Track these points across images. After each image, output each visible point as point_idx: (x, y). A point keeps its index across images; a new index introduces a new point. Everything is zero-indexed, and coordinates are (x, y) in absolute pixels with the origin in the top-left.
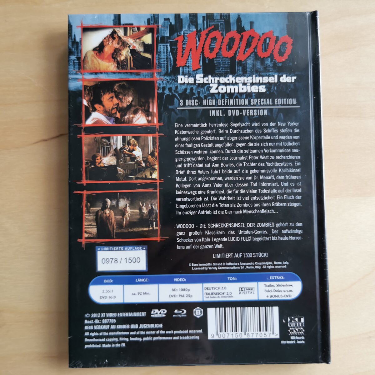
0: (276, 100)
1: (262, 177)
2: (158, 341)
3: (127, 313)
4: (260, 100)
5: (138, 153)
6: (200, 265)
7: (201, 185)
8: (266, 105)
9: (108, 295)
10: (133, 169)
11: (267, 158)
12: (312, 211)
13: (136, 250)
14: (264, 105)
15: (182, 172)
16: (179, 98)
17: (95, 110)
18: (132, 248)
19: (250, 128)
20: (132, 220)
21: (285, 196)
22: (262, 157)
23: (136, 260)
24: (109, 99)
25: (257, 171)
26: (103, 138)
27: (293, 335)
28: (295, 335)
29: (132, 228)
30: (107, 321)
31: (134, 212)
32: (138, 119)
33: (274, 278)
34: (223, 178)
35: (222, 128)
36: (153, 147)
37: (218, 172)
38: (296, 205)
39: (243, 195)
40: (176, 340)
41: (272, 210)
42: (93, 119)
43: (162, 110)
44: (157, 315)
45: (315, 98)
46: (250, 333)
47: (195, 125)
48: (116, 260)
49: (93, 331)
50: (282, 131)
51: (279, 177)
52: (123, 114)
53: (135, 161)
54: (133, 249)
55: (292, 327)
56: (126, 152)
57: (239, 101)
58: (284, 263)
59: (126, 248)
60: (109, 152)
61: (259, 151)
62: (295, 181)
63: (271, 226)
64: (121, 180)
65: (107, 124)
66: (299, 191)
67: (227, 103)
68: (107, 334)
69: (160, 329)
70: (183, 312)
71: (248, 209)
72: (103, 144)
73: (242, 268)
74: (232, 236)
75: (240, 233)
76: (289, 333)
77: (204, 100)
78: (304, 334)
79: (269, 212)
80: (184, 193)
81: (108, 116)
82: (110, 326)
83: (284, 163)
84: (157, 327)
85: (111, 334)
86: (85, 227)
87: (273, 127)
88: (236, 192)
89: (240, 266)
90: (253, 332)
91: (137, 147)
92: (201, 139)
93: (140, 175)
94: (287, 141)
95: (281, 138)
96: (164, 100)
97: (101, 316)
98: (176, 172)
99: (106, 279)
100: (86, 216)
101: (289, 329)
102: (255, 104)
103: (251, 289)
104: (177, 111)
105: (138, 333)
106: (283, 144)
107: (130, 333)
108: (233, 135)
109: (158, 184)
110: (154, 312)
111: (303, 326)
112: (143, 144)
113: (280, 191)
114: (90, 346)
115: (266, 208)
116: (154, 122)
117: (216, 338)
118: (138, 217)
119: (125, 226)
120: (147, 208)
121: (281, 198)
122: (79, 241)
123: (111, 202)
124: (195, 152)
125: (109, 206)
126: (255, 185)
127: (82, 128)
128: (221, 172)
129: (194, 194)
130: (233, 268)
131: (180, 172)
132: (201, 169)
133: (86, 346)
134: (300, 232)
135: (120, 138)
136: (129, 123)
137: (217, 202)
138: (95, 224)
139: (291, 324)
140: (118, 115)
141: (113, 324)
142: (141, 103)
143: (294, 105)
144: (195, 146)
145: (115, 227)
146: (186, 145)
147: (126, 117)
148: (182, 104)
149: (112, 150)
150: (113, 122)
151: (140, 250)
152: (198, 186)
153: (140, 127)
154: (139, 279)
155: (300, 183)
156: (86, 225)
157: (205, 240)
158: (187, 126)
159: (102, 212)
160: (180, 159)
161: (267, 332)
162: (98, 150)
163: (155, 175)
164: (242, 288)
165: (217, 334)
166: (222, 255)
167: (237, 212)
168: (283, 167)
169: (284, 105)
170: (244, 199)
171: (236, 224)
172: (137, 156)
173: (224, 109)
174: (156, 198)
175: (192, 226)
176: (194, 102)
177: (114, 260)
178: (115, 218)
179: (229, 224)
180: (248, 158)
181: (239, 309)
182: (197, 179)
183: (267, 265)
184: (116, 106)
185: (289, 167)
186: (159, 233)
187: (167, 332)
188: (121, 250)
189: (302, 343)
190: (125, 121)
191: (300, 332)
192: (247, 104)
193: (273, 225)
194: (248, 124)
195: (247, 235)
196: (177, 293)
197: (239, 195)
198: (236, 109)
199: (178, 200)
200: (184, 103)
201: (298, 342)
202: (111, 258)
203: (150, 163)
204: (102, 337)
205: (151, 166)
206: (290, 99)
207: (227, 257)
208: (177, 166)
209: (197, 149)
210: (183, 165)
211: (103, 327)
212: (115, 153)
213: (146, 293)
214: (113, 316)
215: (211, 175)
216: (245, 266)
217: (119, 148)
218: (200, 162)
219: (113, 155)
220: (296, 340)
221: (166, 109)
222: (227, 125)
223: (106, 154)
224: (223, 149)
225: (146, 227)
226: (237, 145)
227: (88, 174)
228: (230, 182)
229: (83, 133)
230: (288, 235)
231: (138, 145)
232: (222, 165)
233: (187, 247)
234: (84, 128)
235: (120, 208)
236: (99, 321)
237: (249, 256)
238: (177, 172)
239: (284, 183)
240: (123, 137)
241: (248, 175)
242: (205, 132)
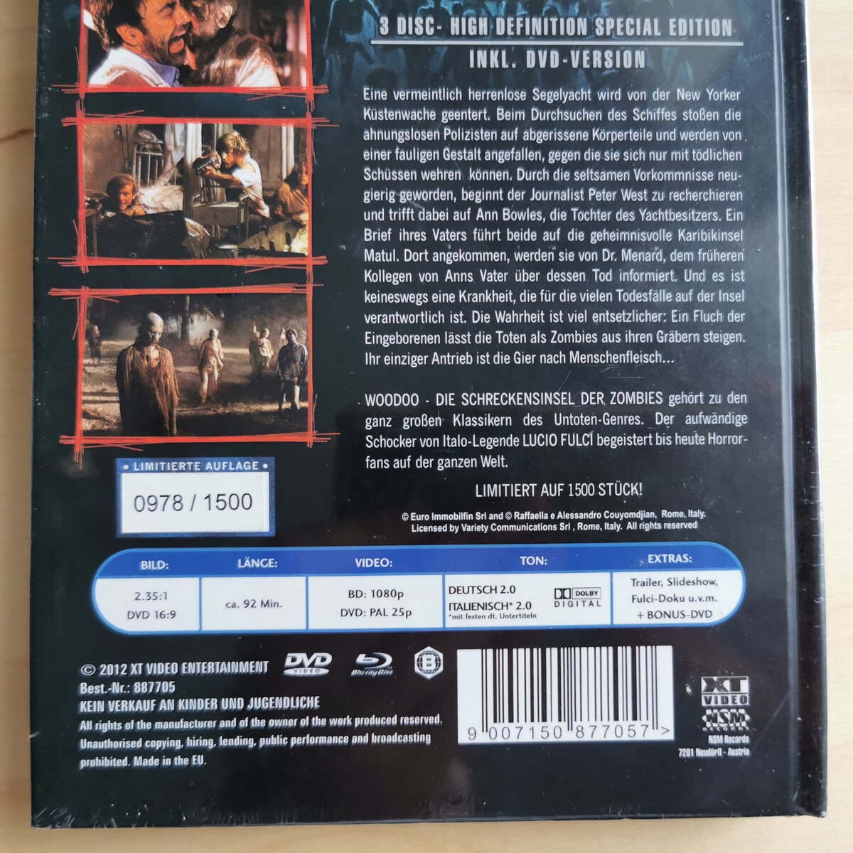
0: (672, 21)
1: (627, 255)
2: (304, 748)
3: (211, 665)
4: (624, 23)
5: (249, 174)
6: (436, 517)
7: (442, 276)
8: (642, 37)
9: (152, 607)
10: (233, 223)
11: (642, 196)
12: (778, 359)
13: (239, 471)
14: (635, 37)
15: (385, 236)
16: (376, 10)
17: (117, 42)
18: (227, 465)
19: (593, 104)
20: (229, 380)
21: (695, 311)
22: (628, 195)
23: (240, 502)
24: (161, 11)
25: (612, 236)
26: (141, 127)
27: (715, 733)
28: (722, 733)
29: (229, 404)
30: (148, 687)
31: (235, 356)
32: (252, 72)
33: (662, 558)
34: (510, 256)
35: (508, 105)
36: (296, 159)
37: (496, 235)
38: (728, 339)
39: (569, 308)
40: (360, 746)
41: (658, 355)
42: (112, 70)
43: (325, 46)
44: (303, 669)
45: (788, 19)
46: (585, 724)
47: (423, 95)
48: (178, 500)
49: (105, 716)
50: (689, 115)
51: (677, 256)
52: (206, 55)
53: (242, 199)
54: (231, 469)
55: (712, 708)
56: (212, 174)
57: (558, 23)
58: (691, 513)
59: (209, 466)
60: (161, 171)
61: (619, 176)
62: (728, 267)
63: (652, 400)
64: (195, 257)
65: (155, 86)
66: (739, 297)
67: (523, 29)
68: (148, 726)
69: (311, 713)
70: (382, 660)
71: (584, 348)
72: (142, 148)
73: (563, 527)
74: (534, 430)
75: (558, 422)
76: (704, 724)
77: (452, 19)
78: (747, 728)
79: (647, 359)
80: (390, 298)
81: (159, 62)
82: (157, 704)
83: (693, 213)
84: (303, 706)
85: (158, 725)
86: (84, 398)
87: (661, 104)
88: (548, 297)
89: (557, 522)
90: (594, 723)
91: (247, 157)
92: (442, 135)
93: (255, 242)
94: (703, 145)
95: (686, 136)
96: (331, 17)
97: (128, 670)
98: (366, 234)
99: (148, 558)
100: (85, 365)
101: (705, 714)
102: (608, 33)
103: (591, 593)
104: (372, 52)
105: (243, 723)
106: (690, 155)
107: (217, 724)
108: (539, 126)
109: (309, 270)
110: (294, 660)
111: (747, 704)
112: (264, 148)
113: (680, 297)
114: (96, 763)
115: (638, 348)
116: (299, 83)
117: (483, 739)
118: (249, 369)
119: (208, 398)
120: (274, 344)
121: (685, 317)
122: (66, 442)
123: (166, 324)
124: (425, 176)
125: (158, 337)
126: (607, 277)
127: (76, 96)
128: (503, 235)
129: (419, 303)
130: (537, 528)
131: (376, 236)
132: (442, 225)
133: (83, 764)
134: (741, 420)
135: (195, 129)
136: (222, 83)
137: (491, 328)
138: (115, 390)
139: (711, 698)
140: (190, 59)
141: (167, 696)
142: (261, 23)
143: (726, 38)
144: (425, 156)
145: (176, 399)
146: (397, 152)
147: (215, 66)
148: (385, 30)
149: (169, 166)
150: (175, 79)
151: (252, 470)
152: (434, 277)
153: (256, 96)
154: (247, 561)
155: (742, 273)
156: (85, 394)
157: (450, 442)
158: (400, 95)
159: (138, 353)
160: (377, 195)
161: (637, 723)
162: (127, 165)
163: (301, 243)
164: (563, 590)
165: (485, 728)
166: (503, 488)
167: (550, 359)
168: (691, 226)
169: (695, 38)
170: (571, 321)
171: (546, 394)
172: (246, 185)
173: (513, 48)
174: (302, 312)
175: (412, 400)
176: (424, 25)
177: (171, 501)
178: (177, 372)
179: (526, 394)
180: (586, 195)
181: (552, 653)
182: (430, 256)
183: (639, 521)
184: (183, 32)
185: (708, 226)
186: (311, 418)
187: (333, 722)
188: (193, 471)
189: (741, 754)
190: (211, 79)
191: (738, 721)
192: (585, 33)
193: (659, 401)
194: (585, 94)
195: (581, 430)
196: (366, 603)
197: (556, 305)
198: (550, 48)
199: (371, 319)
200: (393, 25)
201: (731, 752)
202: (161, 496)
203: (285, 206)
204: (133, 735)
205: (290, 215)
206: (716, 21)
207: (518, 493)
208: (367, 217)
209: (431, 166)
210: (387, 215)
211: (135, 705)
212: (180, 175)
213: (267, 602)
214: (167, 672)
215: (471, 245)
216: (574, 523)
217: (190, 160)
218: (440, 206)
219: (171, 182)
220: (725, 747)
221: (337, 42)
222: (522, 96)
223: (152, 178)
224: (511, 166)
225: (272, 401)
226: (553, 156)
227: (95, 237)
228: (531, 266)
229: (80, 113)
230: (703, 429)
231: (251, 153)
232: (507, 214)
233: (398, 464)
234: (82, 96)
235: (192, 343)
236: (122, 686)
237: (585, 493)
238: (368, 234)
239: (694, 272)
240: (204, 126)
241: (586, 246)
242: (456, 115)
